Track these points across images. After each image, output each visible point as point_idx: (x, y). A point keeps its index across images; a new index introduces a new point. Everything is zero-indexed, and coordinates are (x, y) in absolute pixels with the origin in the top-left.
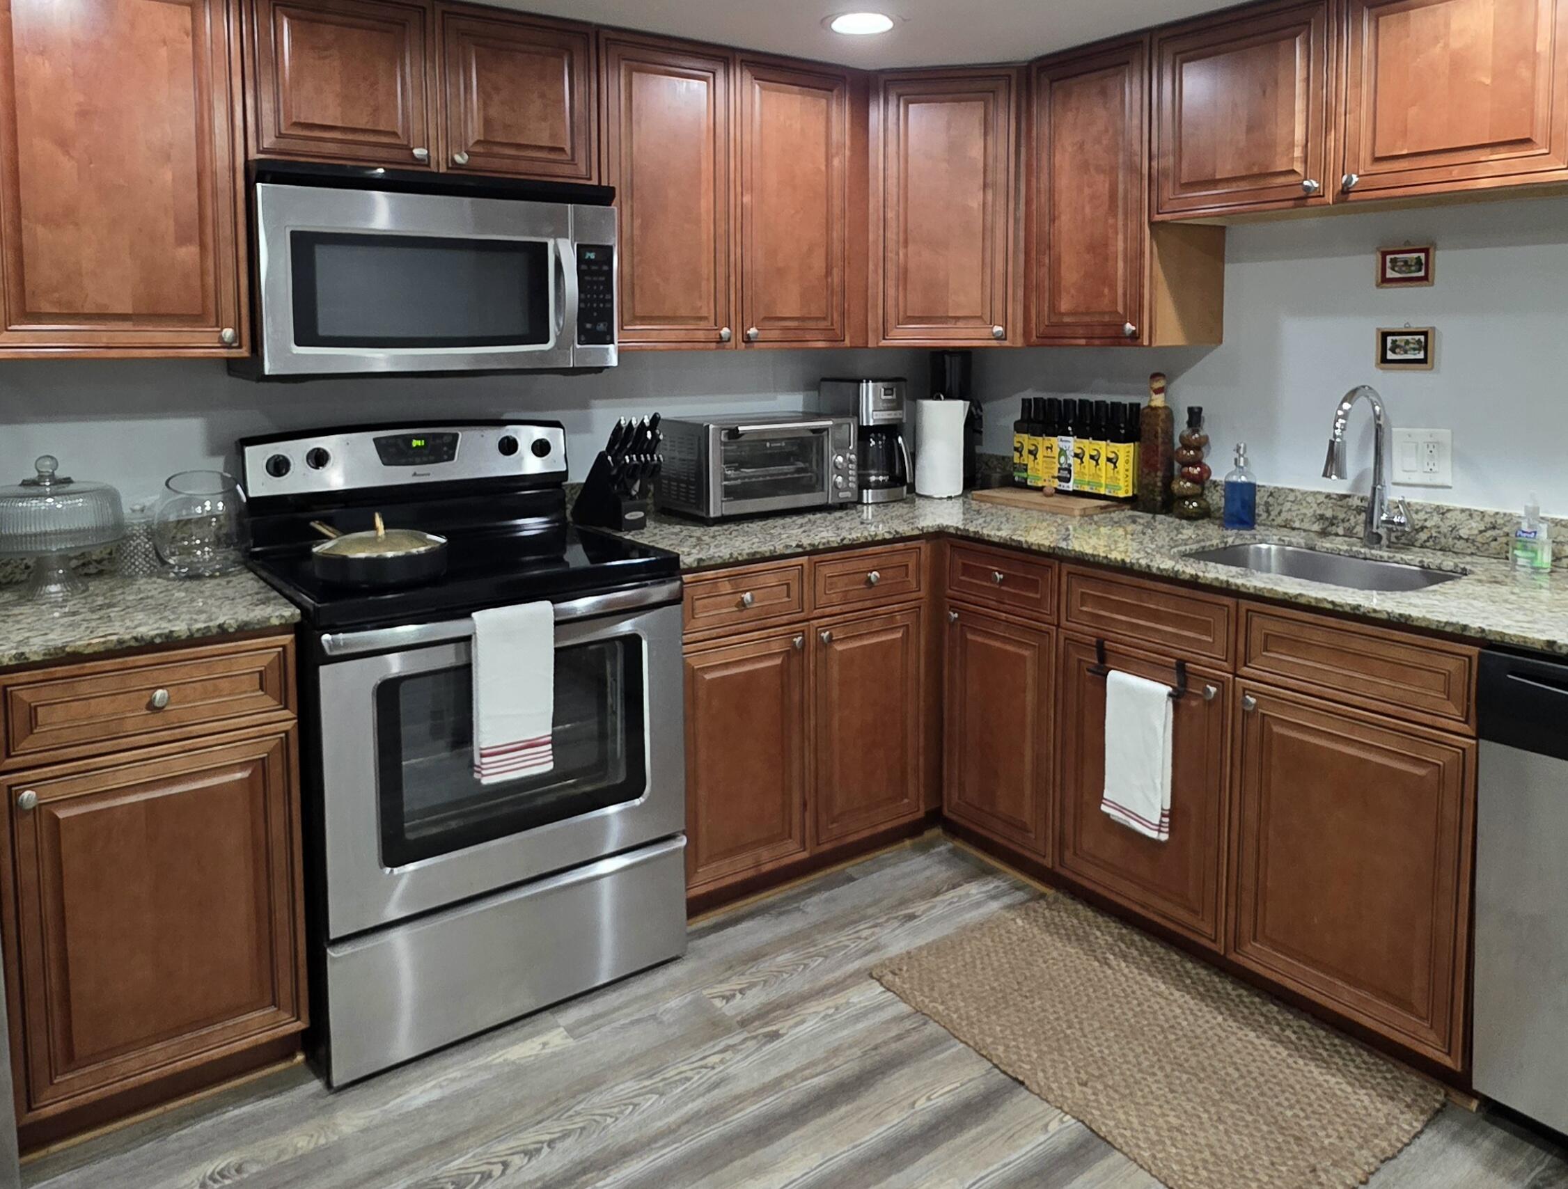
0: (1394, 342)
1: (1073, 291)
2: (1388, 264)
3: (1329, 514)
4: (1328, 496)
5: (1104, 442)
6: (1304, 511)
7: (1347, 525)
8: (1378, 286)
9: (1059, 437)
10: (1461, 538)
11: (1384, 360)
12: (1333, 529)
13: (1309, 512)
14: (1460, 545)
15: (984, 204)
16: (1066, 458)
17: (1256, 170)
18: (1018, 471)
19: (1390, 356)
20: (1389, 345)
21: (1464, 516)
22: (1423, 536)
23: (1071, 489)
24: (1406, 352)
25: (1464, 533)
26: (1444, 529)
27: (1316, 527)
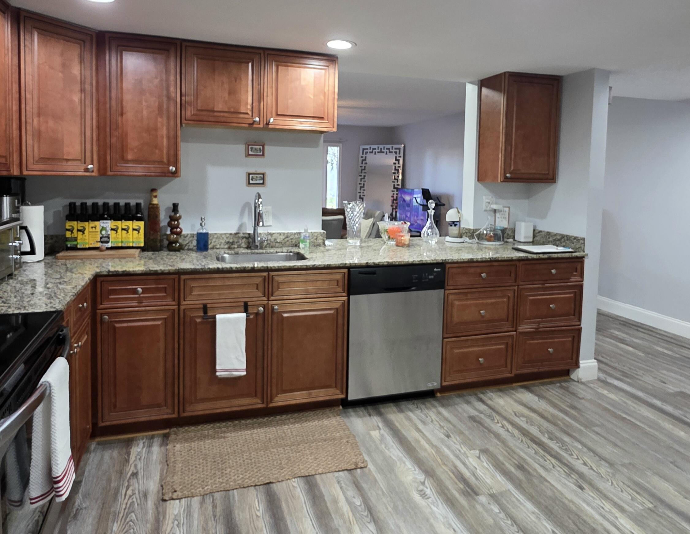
0: (252, 177)
1: (135, 151)
2: (250, 149)
3: (231, 241)
4: (231, 234)
5: (131, 222)
6: (221, 241)
7: (238, 244)
8: (246, 156)
9: (101, 221)
10: (277, 242)
11: (249, 183)
12: (233, 246)
13: (223, 241)
14: (277, 245)
15: (81, 100)
16: (106, 231)
17: (232, 110)
18: (70, 241)
19: (251, 182)
20: (251, 178)
21: (279, 235)
22: (265, 243)
23: (110, 246)
24: (256, 180)
25: (278, 241)
26: (272, 240)
27: (226, 246)
